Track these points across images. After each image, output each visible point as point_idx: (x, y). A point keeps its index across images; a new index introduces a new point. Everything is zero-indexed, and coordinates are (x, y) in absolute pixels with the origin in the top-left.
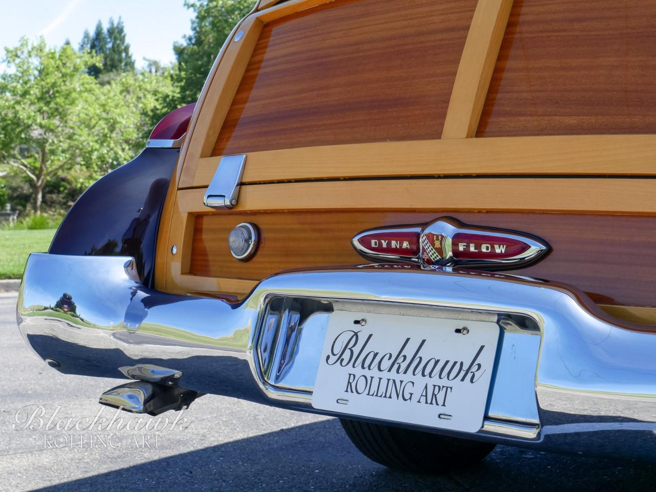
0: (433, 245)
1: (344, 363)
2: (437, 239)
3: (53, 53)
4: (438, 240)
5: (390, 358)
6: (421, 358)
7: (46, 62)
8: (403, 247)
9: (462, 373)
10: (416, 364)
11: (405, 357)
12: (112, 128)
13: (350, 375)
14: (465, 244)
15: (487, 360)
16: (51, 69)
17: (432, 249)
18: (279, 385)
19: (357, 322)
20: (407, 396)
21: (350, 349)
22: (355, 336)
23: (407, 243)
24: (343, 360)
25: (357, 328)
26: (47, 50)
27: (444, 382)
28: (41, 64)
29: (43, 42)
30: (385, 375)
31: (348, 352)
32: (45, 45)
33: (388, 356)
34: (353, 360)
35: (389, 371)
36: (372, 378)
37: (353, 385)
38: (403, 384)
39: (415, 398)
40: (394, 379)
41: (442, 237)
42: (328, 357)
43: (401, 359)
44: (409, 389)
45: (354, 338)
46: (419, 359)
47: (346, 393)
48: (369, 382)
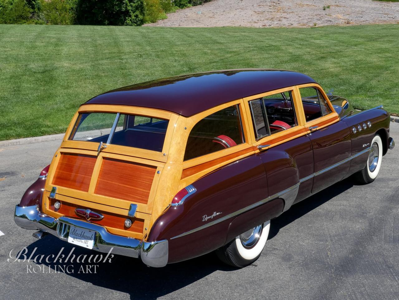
13: (74, 237)
20: (82, 242)
21: (74, 232)
40: (80, 238)
43: (81, 235)
46: (84, 235)
48: (77, 239)
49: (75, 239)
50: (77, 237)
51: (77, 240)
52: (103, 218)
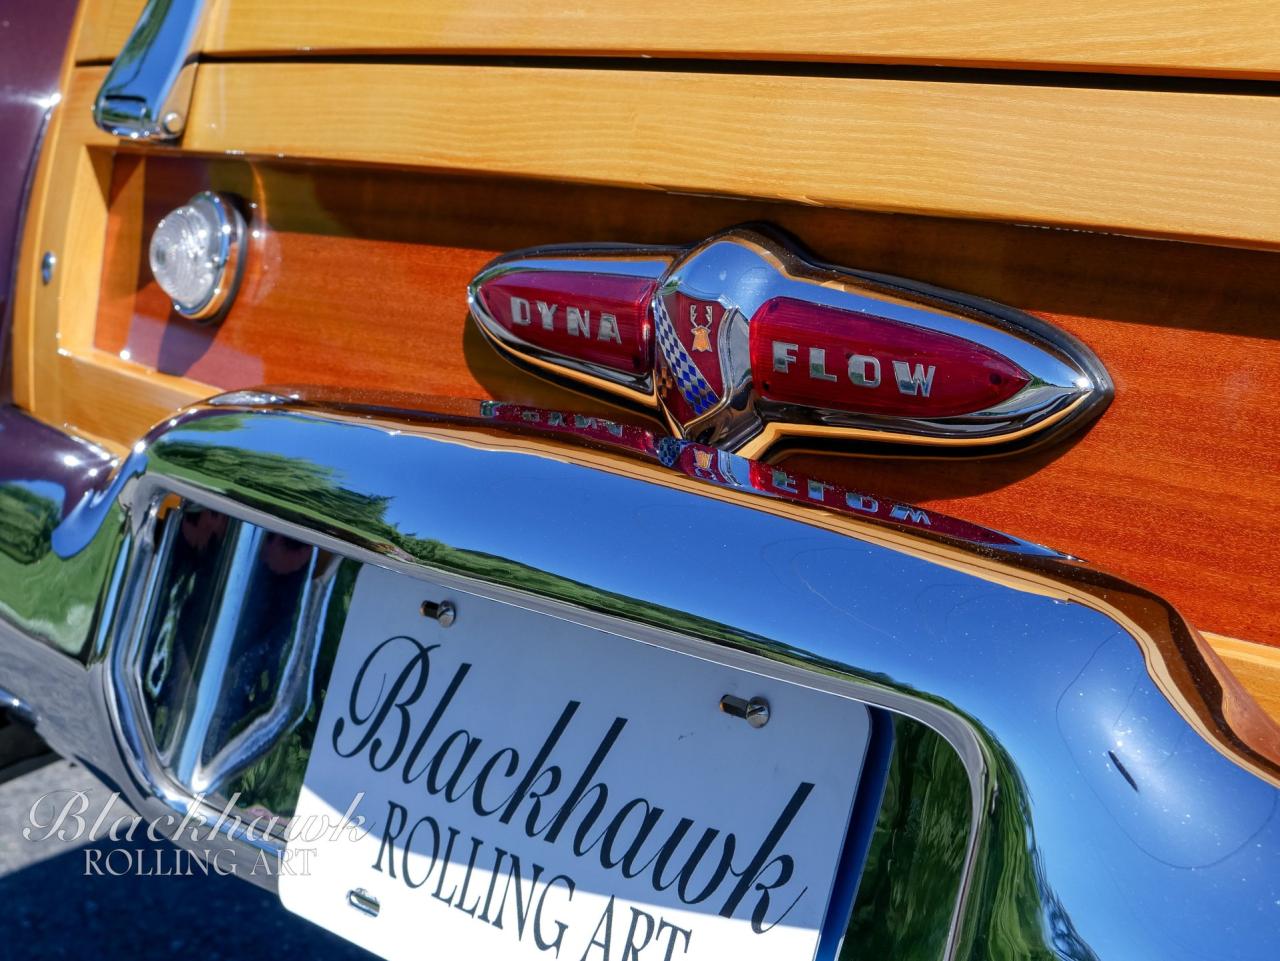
0: (688, 340)
1: (381, 758)
2: (702, 321)
4: (705, 322)
5: (511, 771)
6: (603, 788)
8: (600, 338)
9: (729, 884)
10: (589, 813)
11: (556, 772)
13: (393, 806)
14: (795, 347)
17: (683, 356)
19: (431, 609)
20: (549, 932)
21: (402, 707)
22: (419, 664)
23: (614, 319)
24: (377, 744)
25: (427, 631)
30: (492, 832)
31: (394, 716)
33: (506, 759)
34: (405, 753)
35: (505, 818)
36: (454, 833)
37: (399, 849)
39: (573, 945)
40: (516, 854)
41: (720, 310)
42: (340, 727)
43: (542, 783)
45: (419, 668)
46: (598, 791)
47: (376, 871)
48: (442, 848)
49: (419, 863)
50: (457, 814)
51: (456, 872)
52: (1101, 405)
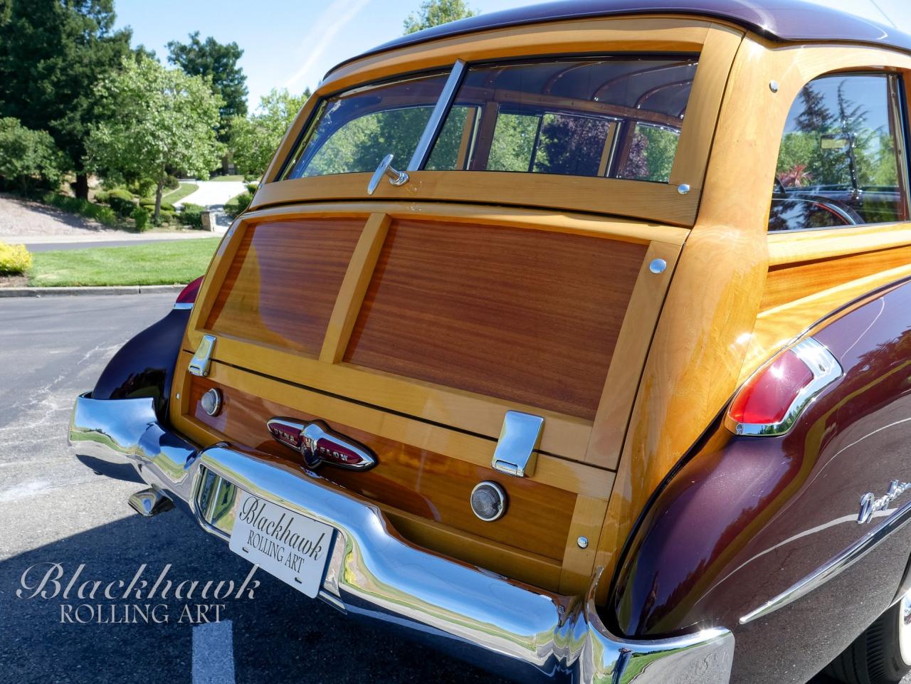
1: (249, 521)
3: (294, 101)
5: (273, 526)
6: (290, 531)
7: (289, 106)
9: (311, 551)
10: (286, 536)
11: (281, 527)
12: (336, 156)
13: (251, 531)
14: (325, 448)
15: (325, 544)
16: (292, 112)
18: (215, 525)
20: (280, 558)
21: (253, 511)
22: (257, 502)
24: (248, 518)
26: (289, 98)
27: (300, 554)
28: (286, 108)
29: (287, 92)
30: (269, 537)
31: (251, 513)
32: (288, 95)
33: (272, 524)
34: (254, 520)
35: (272, 535)
36: (263, 537)
37: (252, 539)
38: (279, 548)
39: (284, 560)
40: (274, 542)
41: (311, 440)
42: (241, 514)
43: (279, 528)
44: (281, 553)
45: (256, 504)
46: (288, 532)
47: (248, 544)
